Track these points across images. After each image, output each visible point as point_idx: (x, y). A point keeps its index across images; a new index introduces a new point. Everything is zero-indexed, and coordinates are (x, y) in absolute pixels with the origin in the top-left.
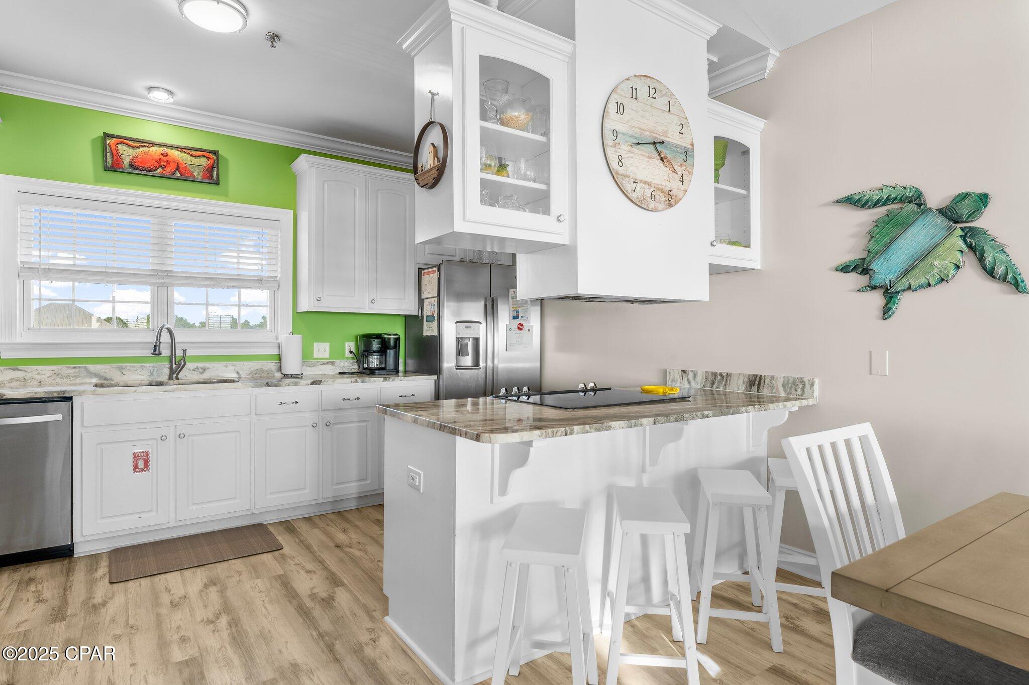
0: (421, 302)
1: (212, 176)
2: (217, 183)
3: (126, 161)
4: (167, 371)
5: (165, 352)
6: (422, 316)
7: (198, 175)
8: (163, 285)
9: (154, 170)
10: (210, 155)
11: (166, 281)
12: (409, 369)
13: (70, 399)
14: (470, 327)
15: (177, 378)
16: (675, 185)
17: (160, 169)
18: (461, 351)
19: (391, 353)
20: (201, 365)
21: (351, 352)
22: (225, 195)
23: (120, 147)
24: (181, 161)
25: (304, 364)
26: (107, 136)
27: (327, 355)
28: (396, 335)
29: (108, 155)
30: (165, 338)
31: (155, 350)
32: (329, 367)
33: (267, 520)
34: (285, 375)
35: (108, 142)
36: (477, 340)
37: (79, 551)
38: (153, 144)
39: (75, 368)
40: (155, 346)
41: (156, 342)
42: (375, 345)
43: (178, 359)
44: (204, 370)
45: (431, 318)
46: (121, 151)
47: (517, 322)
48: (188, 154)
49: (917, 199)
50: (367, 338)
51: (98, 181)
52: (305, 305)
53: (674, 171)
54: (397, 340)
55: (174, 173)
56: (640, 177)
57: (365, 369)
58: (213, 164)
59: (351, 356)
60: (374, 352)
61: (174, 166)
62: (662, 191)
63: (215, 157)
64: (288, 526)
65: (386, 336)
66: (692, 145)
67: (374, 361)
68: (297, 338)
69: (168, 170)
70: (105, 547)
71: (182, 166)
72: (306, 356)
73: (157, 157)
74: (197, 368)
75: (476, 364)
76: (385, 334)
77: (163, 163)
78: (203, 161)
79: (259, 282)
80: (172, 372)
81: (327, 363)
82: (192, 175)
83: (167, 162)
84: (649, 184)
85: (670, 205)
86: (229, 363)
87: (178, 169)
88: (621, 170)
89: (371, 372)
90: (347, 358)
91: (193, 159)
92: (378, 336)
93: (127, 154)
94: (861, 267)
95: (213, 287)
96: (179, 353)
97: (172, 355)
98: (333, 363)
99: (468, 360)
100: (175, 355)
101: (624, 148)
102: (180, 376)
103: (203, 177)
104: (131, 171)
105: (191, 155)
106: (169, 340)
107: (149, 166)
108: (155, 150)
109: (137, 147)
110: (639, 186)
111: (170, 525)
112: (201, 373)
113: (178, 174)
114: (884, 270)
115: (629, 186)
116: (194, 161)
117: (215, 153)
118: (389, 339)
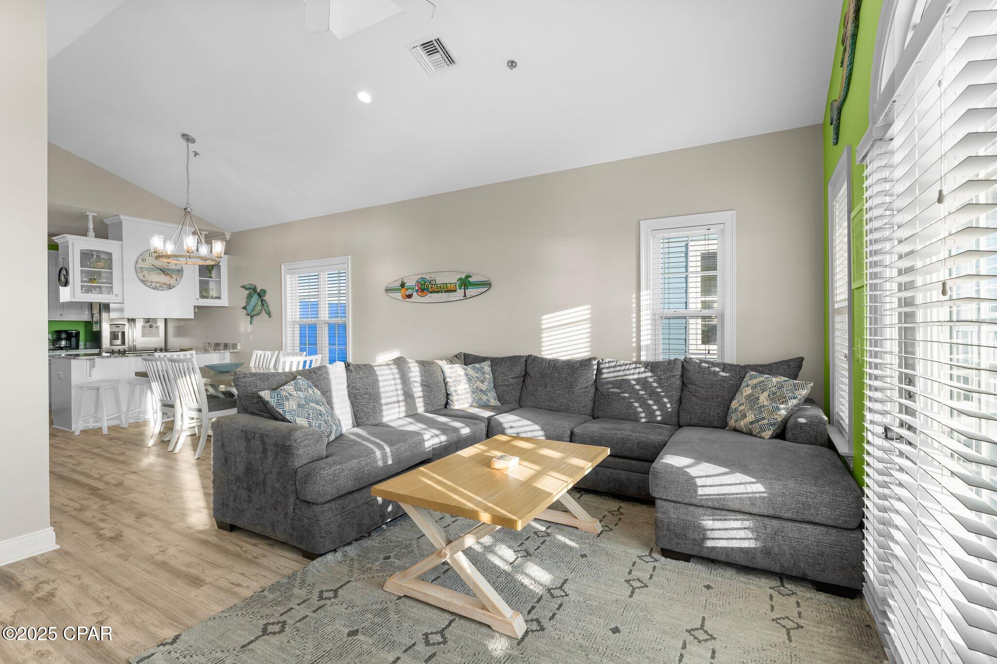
0: (92, 315)
6: (93, 322)
12: (86, 347)
14: (119, 327)
16: (173, 282)
18: (114, 336)
19: (73, 339)
28: (77, 330)
36: (123, 333)
42: (63, 336)
45: (96, 323)
47: (148, 324)
49: (255, 289)
50: (59, 332)
53: (172, 277)
54: (78, 334)
56: (154, 280)
57: (57, 347)
60: (63, 339)
62: (166, 284)
65: (70, 331)
66: (182, 268)
67: (63, 343)
75: (123, 343)
84: (159, 283)
85: (170, 289)
88: (144, 279)
89: (61, 348)
92: (66, 332)
94: (244, 308)
99: (119, 342)
101: (146, 273)
110: (153, 284)
114: (250, 308)
115: (148, 284)
118: (72, 333)
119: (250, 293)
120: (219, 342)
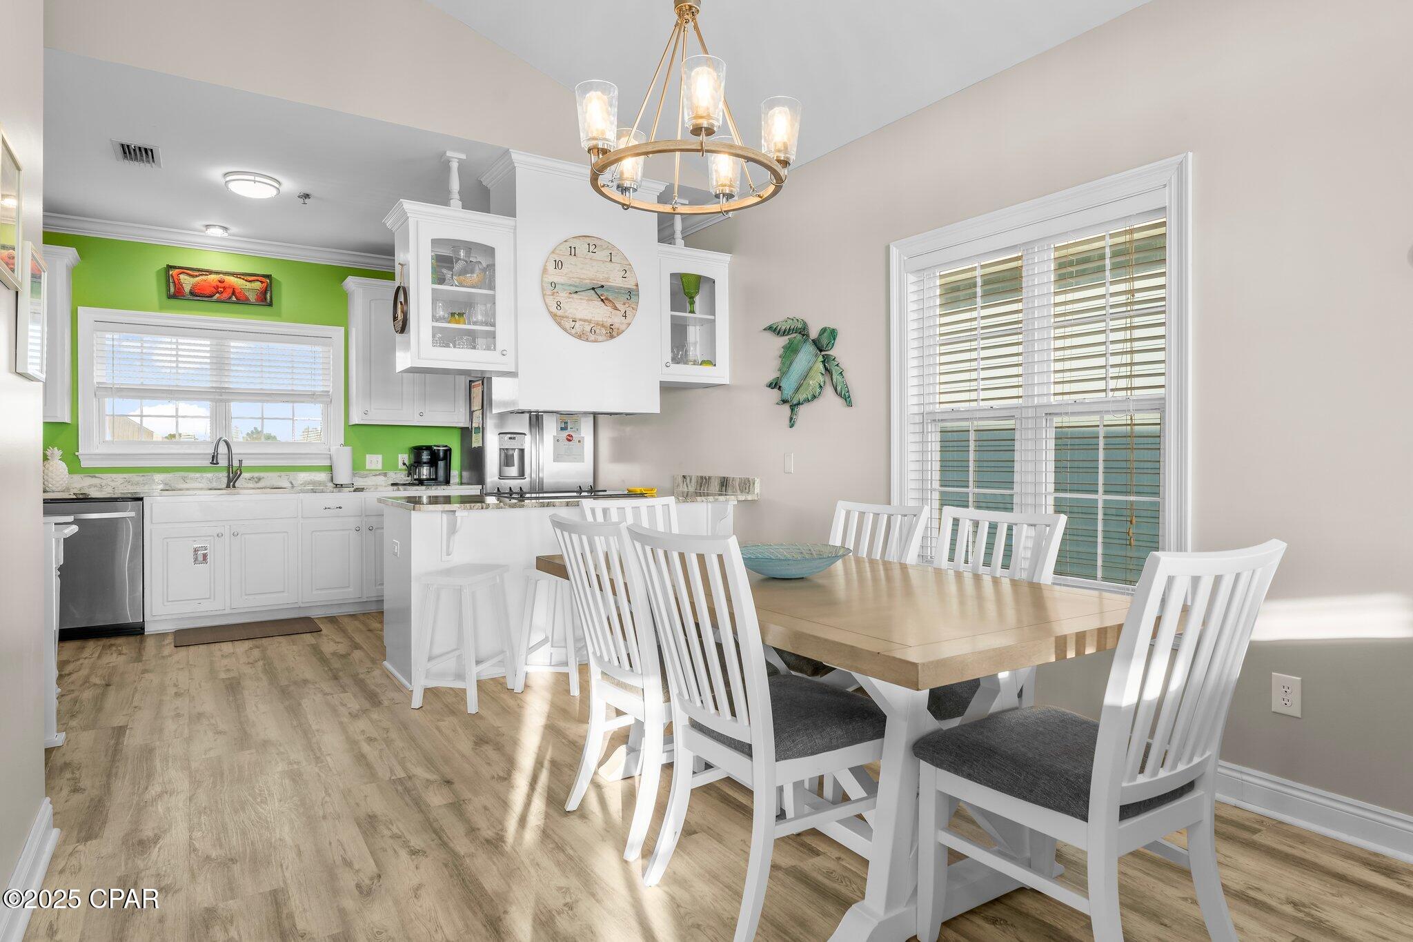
0: (471, 414)
1: (266, 299)
2: (271, 305)
3: (187, 289)
4: (225, 480)
5: (223, 462)
6: (472, 428)
7: (252, 297)
8: (221, 401)
9: (211, 296)
10: (263, 279)
11: (224, 397)
12: (464, 481)
13: (141, 499)
14: (514, 438)
15: (234, 486)
16: (617, 320)
17: (218, 295)
18: (506, 460)
19: (441, 464)
20: (256, 475)
21: (404, 464)
22: (278, 316)
23: (182, 276)
24: (236, 287)
25: (354, 475)
26: (170, 267)
27: (380, 467)
28: (446, 446)
29: (171, 285)
30: (223, 449)
31: (213, 460)
32: (382, 478)
33: (314, 614)
34: (336, 485)
35: (171, 273)
36: (522, 451)
37: (149, 629)
38: (211, 272)
39: (143, 476)
40: (213, 457)
41: (214, 453)
42: (425, 456)
43: (234, 470)
44: (260, 479)
45: (477, 431)
46: (181, 281)
47: (565, 434)
48: (243, 279)
49: (803, 331)
50: (417, 451)
51: (162, 308)
52: (355, 419)
53: (616, 309)
54: (448, 452)
55: (230, 298)
56: (578, 316)
57: (415, 480)
58: (266, 287)
59: (405, 467)
60: (425, 463)
61: (230, 291)
62: (603, 326)
63: (268, 281)
64: (332, 620)
65: (435, 448)
66: (637, 285)
67: (425, 472)
68: (348, 449)
69: (225, 296)
70: (170, 627)
71: (237, 291)
72: (357, 467)
73: (214, 284)
74: (253, 478)
75: (522, 474)
76: (435, 446)
77: (220, 289)
78: (257, 285)
79: (312, 397)
80: (229, 481)
81: (379, 475)
82: (247, 299)
83: (224, 288)
84: (590, 322)
85: (612, 337)
86: (283, 474)
87: (234, 293)
88: (559, 313)
89: (421, 482)
90: (401, 470)
91: (248, 283)
92: (429, 448)
93: (187, 282)
94: (775, 385)
95: (268, 401)
96: (236, 464)
97: (229, 465)
98: (385, 475)
99: (513, 471)
100: (232, 465)
101: (563, 296)
102: (236, 485)
103: (257, 300)
104: (191, 298)
105: (246, 280)
106: (227, 452)
107: (207, 292)
108: (213, 277)
109: (197, 276)
110: (577, 324)
111: (226, 612)
112: (256, 482)
113: (234, 298)
114: (789, 384)
115: (568, 325)
116: (249, 285)
117: (269, 277)
118: (439, 450)
119: (791, 342)
120: (707, 474)
